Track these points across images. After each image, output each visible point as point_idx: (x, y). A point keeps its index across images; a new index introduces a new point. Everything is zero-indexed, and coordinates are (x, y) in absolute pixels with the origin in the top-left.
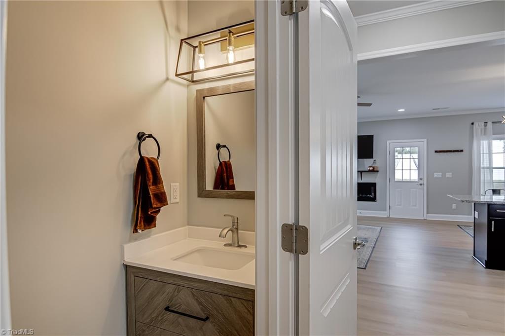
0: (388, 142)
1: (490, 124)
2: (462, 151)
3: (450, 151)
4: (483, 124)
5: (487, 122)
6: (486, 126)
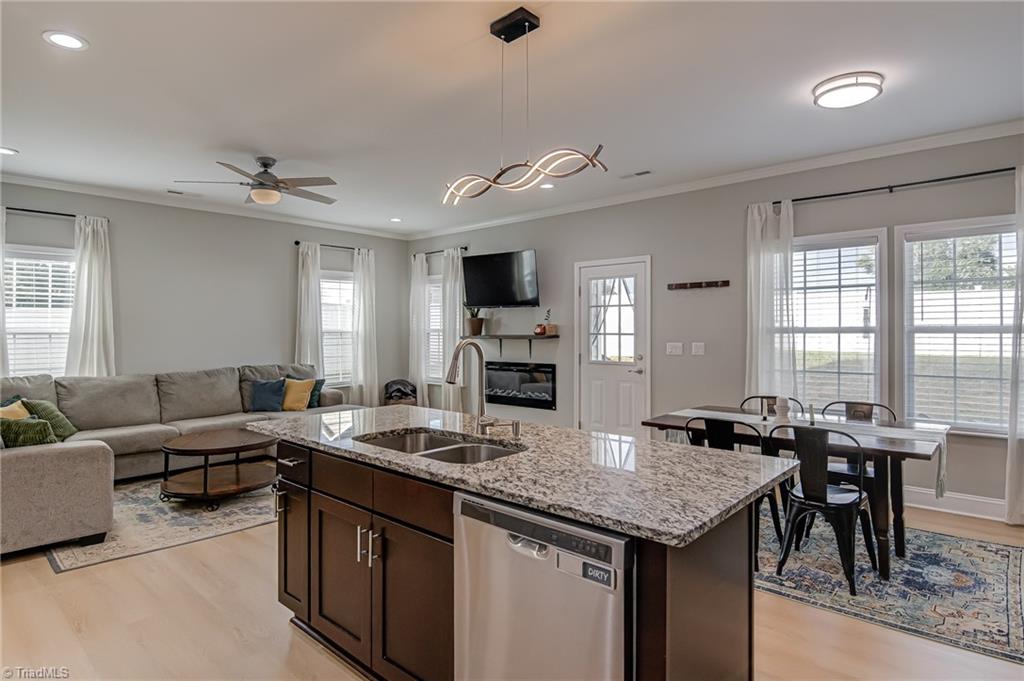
0: (577, 265)
1: (787, 207)
2: (726, 283)
3: (698, 285)
4: (770, 207)
5: (780, 202)
6: (778, 212)
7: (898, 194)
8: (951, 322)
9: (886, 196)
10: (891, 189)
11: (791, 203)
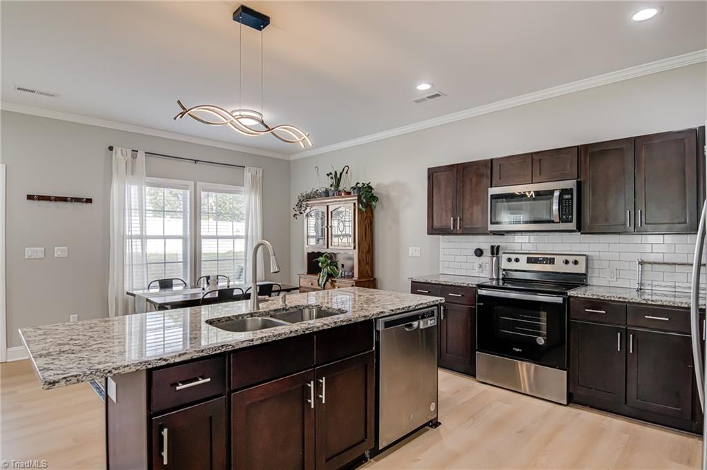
1: (141, 156)
2: (89, 201)
3: (64, 199)
4: (130, 153)
5: (137, 151)
6: (134, 157)
7: (198, 164)
8: (215, 234)
9: (192, 164)
10: (196, 161)
11: (144, 154)
